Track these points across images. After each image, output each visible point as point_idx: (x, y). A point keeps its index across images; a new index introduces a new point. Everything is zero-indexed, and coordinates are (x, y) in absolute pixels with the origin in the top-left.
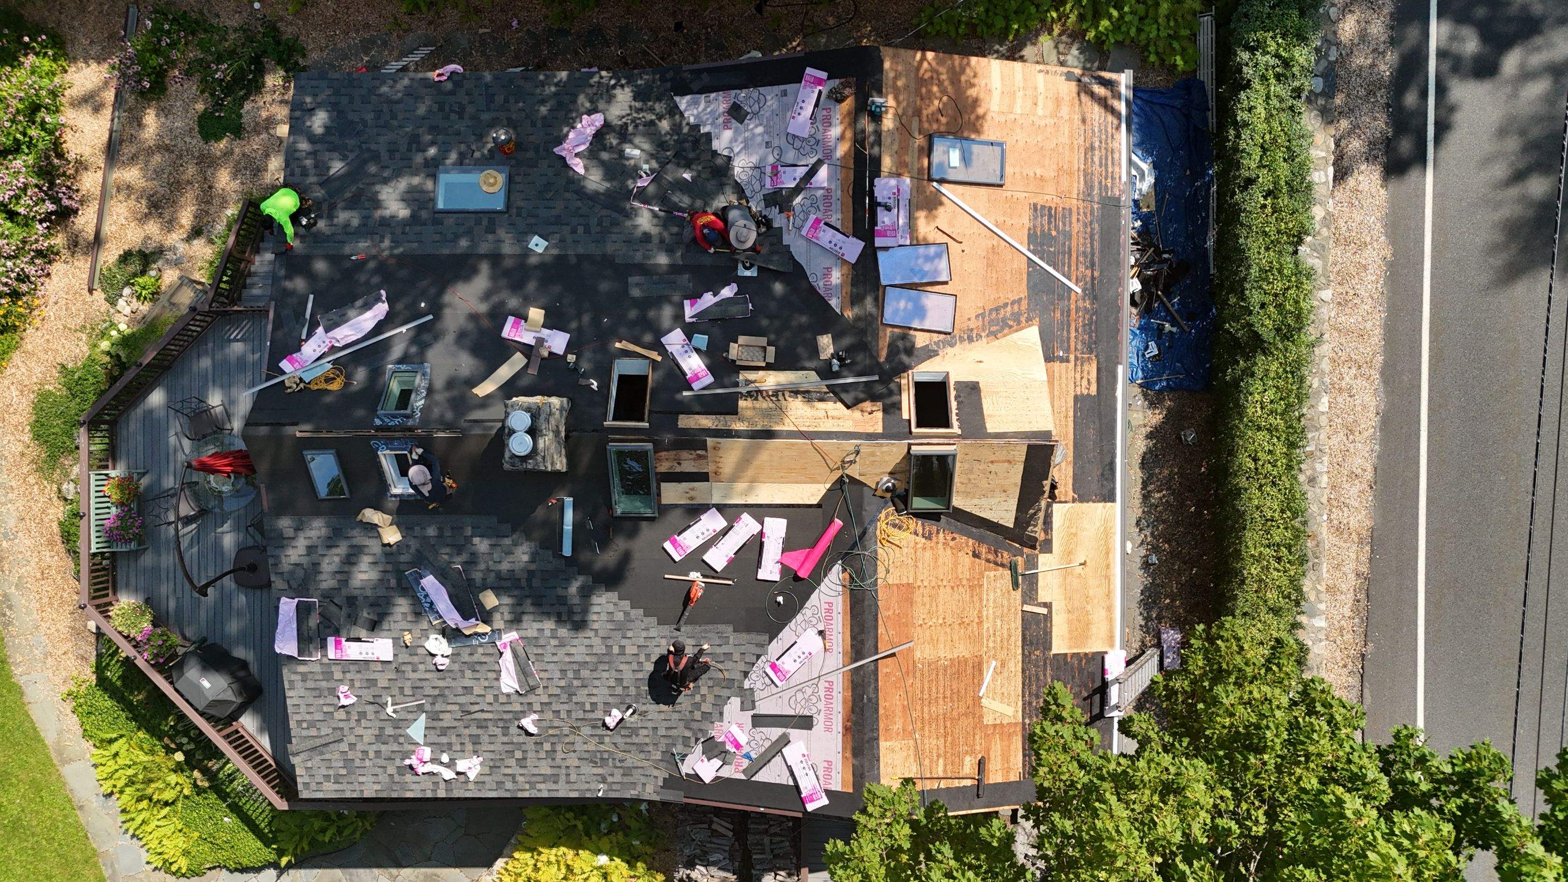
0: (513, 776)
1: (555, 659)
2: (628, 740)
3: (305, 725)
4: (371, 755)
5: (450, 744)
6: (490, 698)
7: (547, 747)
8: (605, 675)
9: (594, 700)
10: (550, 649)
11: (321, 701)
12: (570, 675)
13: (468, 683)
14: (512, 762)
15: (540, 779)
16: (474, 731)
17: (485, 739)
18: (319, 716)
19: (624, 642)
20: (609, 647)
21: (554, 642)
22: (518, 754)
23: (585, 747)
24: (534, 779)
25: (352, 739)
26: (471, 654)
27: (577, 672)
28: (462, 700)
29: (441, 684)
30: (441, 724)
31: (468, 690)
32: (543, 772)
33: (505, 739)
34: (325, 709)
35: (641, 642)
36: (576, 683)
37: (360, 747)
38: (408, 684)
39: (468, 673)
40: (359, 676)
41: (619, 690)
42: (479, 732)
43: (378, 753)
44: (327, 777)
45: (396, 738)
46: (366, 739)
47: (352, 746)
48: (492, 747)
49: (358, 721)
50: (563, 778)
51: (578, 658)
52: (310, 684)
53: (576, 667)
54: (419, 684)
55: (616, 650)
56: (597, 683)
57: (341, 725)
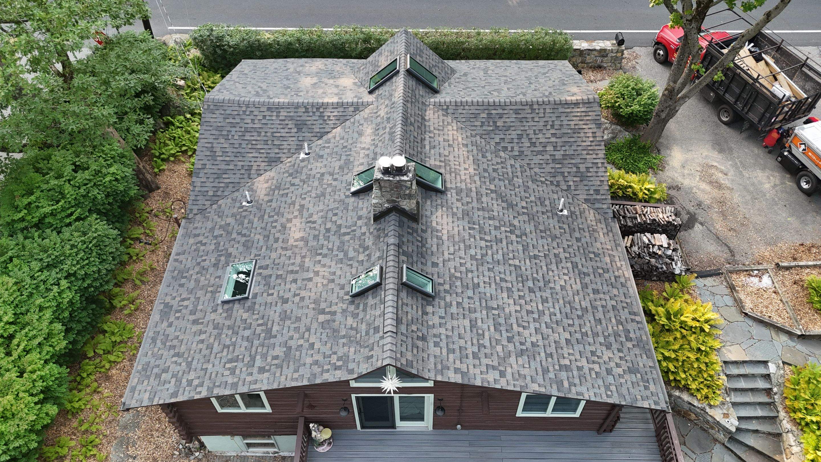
0: (616, 277)
1: (535, 240)
2: (579, 216)
3: (609, 393)
4: (621, 355)
5: (603, 306)
6: (566, 278)
7: (592, 256)
8: (541, 218)
9: (557, 227)
10: (529, 240)
11: (588, 378)
12: (544, 234)
13: (558, 288)
14: (606, 276)
15: (614, 264)
16: (590, 291)
17: (594, 286)
18: (600, 382)
19: (520, 205)
20: (524, 213)
21: (524, 238)
22: (601, 271)
23: (588, 237)
24: (615, 266)
25: (612, 364)
26: (538, 281)
27: (541, 231)
28: (570, 293)
29: (561, 301)
30: (589, 308)
31: (562, 288)
32: (609, 261)
33: (592, 276)
34: (594, 376)
35: (518, 199)
36: (548, 233)
37: (618, 361)
38: (565, 320)
39: (552, 285)
40: (565, 349)
41: (550, 214)
42: (590, 288)
43: (619, 351)
44: (646, 388)
45: (605, 337)
46: (611, 355)
47: (618, 365)
48: (599, 284)
49: (598, 357)
50: (610, 252)
51: (533, 229)
52: (577, 381)
53: (538, 231)
54: (564, 314)
55: (525, 211)
56: (546, 223)
57: (603, 368)
